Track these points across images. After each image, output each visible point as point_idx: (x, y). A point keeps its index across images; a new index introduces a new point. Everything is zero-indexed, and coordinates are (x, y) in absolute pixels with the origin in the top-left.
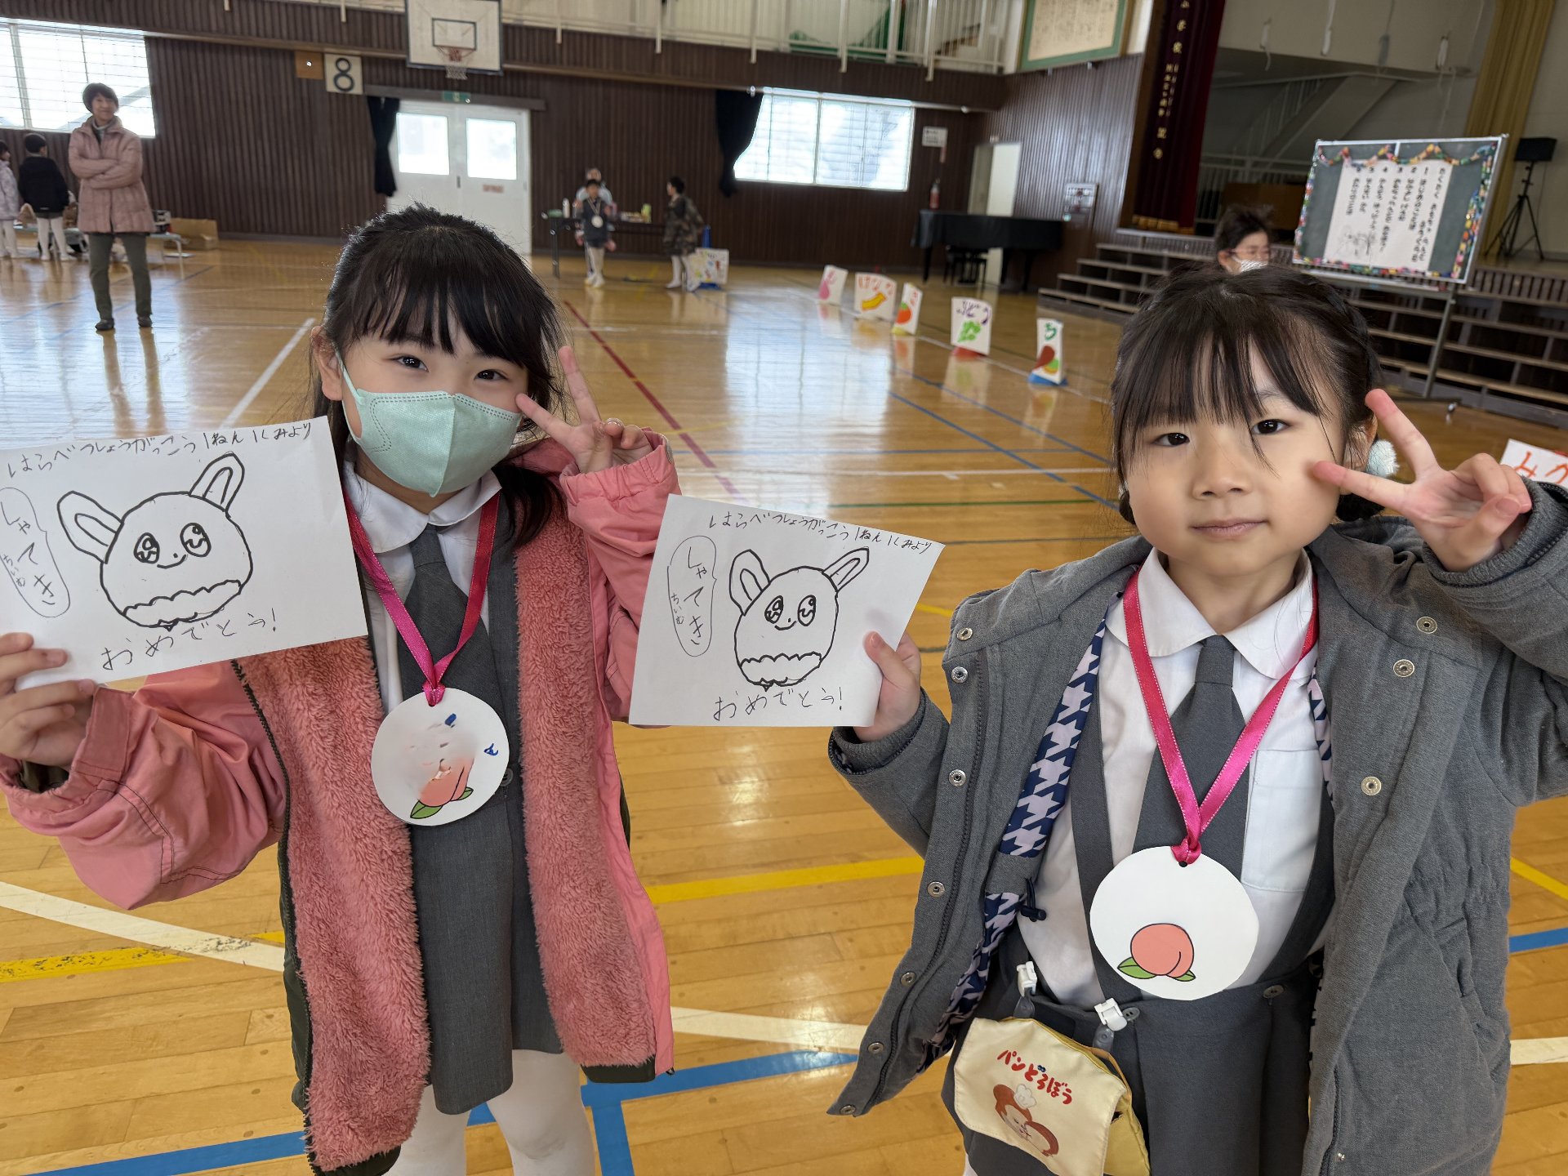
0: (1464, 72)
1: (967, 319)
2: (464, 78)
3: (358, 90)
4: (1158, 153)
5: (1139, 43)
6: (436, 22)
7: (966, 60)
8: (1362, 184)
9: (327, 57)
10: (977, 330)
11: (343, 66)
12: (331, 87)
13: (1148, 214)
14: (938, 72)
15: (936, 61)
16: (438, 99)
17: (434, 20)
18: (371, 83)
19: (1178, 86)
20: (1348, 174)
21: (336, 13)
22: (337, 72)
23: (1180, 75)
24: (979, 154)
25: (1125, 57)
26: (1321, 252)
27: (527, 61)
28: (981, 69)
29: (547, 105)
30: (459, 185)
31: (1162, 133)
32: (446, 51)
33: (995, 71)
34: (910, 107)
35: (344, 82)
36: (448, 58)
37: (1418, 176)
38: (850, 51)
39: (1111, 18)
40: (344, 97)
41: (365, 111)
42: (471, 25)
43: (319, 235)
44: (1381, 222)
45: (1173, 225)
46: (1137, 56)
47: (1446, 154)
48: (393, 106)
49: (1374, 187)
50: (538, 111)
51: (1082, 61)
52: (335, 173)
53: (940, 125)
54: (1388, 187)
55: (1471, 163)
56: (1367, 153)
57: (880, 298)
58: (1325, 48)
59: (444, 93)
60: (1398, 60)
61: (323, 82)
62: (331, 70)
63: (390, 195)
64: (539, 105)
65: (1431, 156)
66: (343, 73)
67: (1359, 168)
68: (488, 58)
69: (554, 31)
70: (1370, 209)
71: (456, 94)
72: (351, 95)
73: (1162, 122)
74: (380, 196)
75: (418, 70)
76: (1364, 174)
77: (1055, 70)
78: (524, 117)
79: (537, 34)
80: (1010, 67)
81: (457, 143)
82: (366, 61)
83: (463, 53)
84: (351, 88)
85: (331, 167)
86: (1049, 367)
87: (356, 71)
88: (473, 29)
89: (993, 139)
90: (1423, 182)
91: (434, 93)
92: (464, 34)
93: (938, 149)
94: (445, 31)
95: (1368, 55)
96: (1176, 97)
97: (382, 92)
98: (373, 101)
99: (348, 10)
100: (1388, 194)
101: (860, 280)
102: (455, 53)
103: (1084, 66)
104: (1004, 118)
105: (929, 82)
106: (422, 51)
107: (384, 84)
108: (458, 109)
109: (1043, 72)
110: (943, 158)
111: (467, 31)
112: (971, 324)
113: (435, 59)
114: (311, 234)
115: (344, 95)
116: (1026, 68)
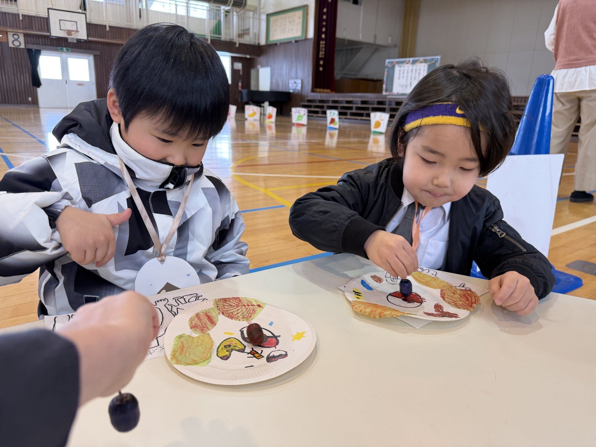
0: (395, 46)
1: (298, 114)
2: (75, 42)
3: (23, 46)
4: (321, 69)
5: (311, 34)
6: (61, 21)
7: (248, 40)
8: (402, 72)
9: (9, 33)
10: (302, 117)
11: (16, 37)
12: (11, 45)
13: (320, 88)
14: (240, 44)
15: (239, 40)
16: (57, 50)
17: (60, 20)
18: (28, 43)
19: (325, 48)
20: (397, 68)
21: (17, 16)
22: (13, 39)
23: (326, 44)
24: (253, 72)
25: (306, 39)
26: (391, 90)
27: (95, 37)
28: (252, 43)
29: (101, 53)
30: (66, 83)
31: (321, 62)
32: (66, 32)
33: (257, 44)
34: (229, 56)
35: (16, 43)
36: (66, 34)
37: (418, 67)
38: (211, 36)
39: (300, 27)
40: (17, 49)
41: (26, 54)
42: (75, 23)
43: (9, 103)
44: (409, 81)
45: (329, 91)
46: (310, 39)
47: (425, 61)
48: (38, 52)
49: (406, 71)
50: (97, 55)
51: (290, 40)
52: (14, 79)
53: (239, 62)
54: (410, 71)
55: (433, 64)
56: (403, 62)
57: (255, 113)
58: (360, 37)
59: (59, 48)
60: (379, 42)
61: (8, 43)
62: (11, 38)
63: (39, 87)
64: (98, 53)
65: (421, 62)
66: (16, 40)
67: (400, 67)
68: (83, 35)
69: (105, 26)
70: (405, 78)
71: (65, 49)
72: (20, 48)
73: (321, 59)
74: (34, 87)
75: (53, 38)
76: (402, 68)
77: (281, 44)
78: (91, 58)
79: (99, 27)
80: (263, 42)
81: (65, 68)
82: (26, 35)
83: (73, 33)
84: (20, 44)
85: (12, 76)
86: (335, 123)
87: (22, 39)
88: (75, 24)
89: (259, 66)
90: (420, 70)
91: (55, 48)
92: (72, 26)
93: (239, 70)
94: (65, 24)
95: (371, 40)
96: (325, 51)
97: (34, 47)
98: (29, 51)
99: (23, 15)
100: (410, 73)
101: (247, 108)
102: (69, 32)
103: (291, 42)
104: (262, 59)
105: (237, 48)
106: (56, 31)
107: (34, 44)
108: (64, 55)
109: (276, 44)
110: (241, 73)
111: (74, 24)
112: (300, 116)
113: (63, 35)
114: (5, 103)
115: (17, 48)
116: (269, 43)
